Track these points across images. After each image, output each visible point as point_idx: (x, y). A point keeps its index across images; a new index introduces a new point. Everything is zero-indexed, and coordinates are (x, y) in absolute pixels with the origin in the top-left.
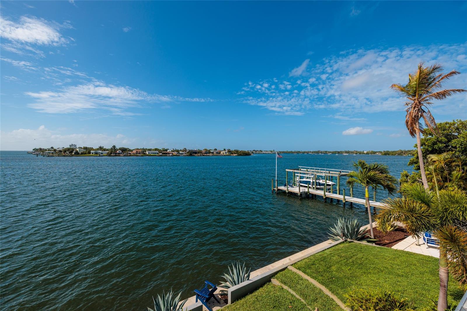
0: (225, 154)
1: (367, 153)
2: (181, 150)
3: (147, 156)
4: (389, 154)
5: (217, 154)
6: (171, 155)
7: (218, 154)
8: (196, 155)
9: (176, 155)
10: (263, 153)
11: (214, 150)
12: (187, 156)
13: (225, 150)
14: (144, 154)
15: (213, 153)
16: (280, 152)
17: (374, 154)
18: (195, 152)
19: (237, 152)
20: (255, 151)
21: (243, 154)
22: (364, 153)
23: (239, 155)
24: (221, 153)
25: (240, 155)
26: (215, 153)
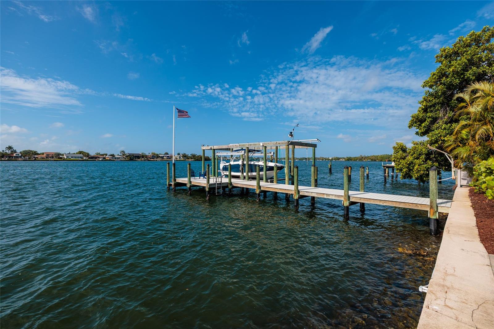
0: (178, 159)
2: (116, 154)
3: (64, 160)
5: (167, 158)
6: (101, 159)
8: (139, 160)
9: (110, 160)
11: (165, 154)
12: (126, 160)
13: (178, 154)
14: (59, 158)
15: (162, 157)
18: (138, 157)
19: (194, 157)
25: (197, 160)
26: (165, 157)
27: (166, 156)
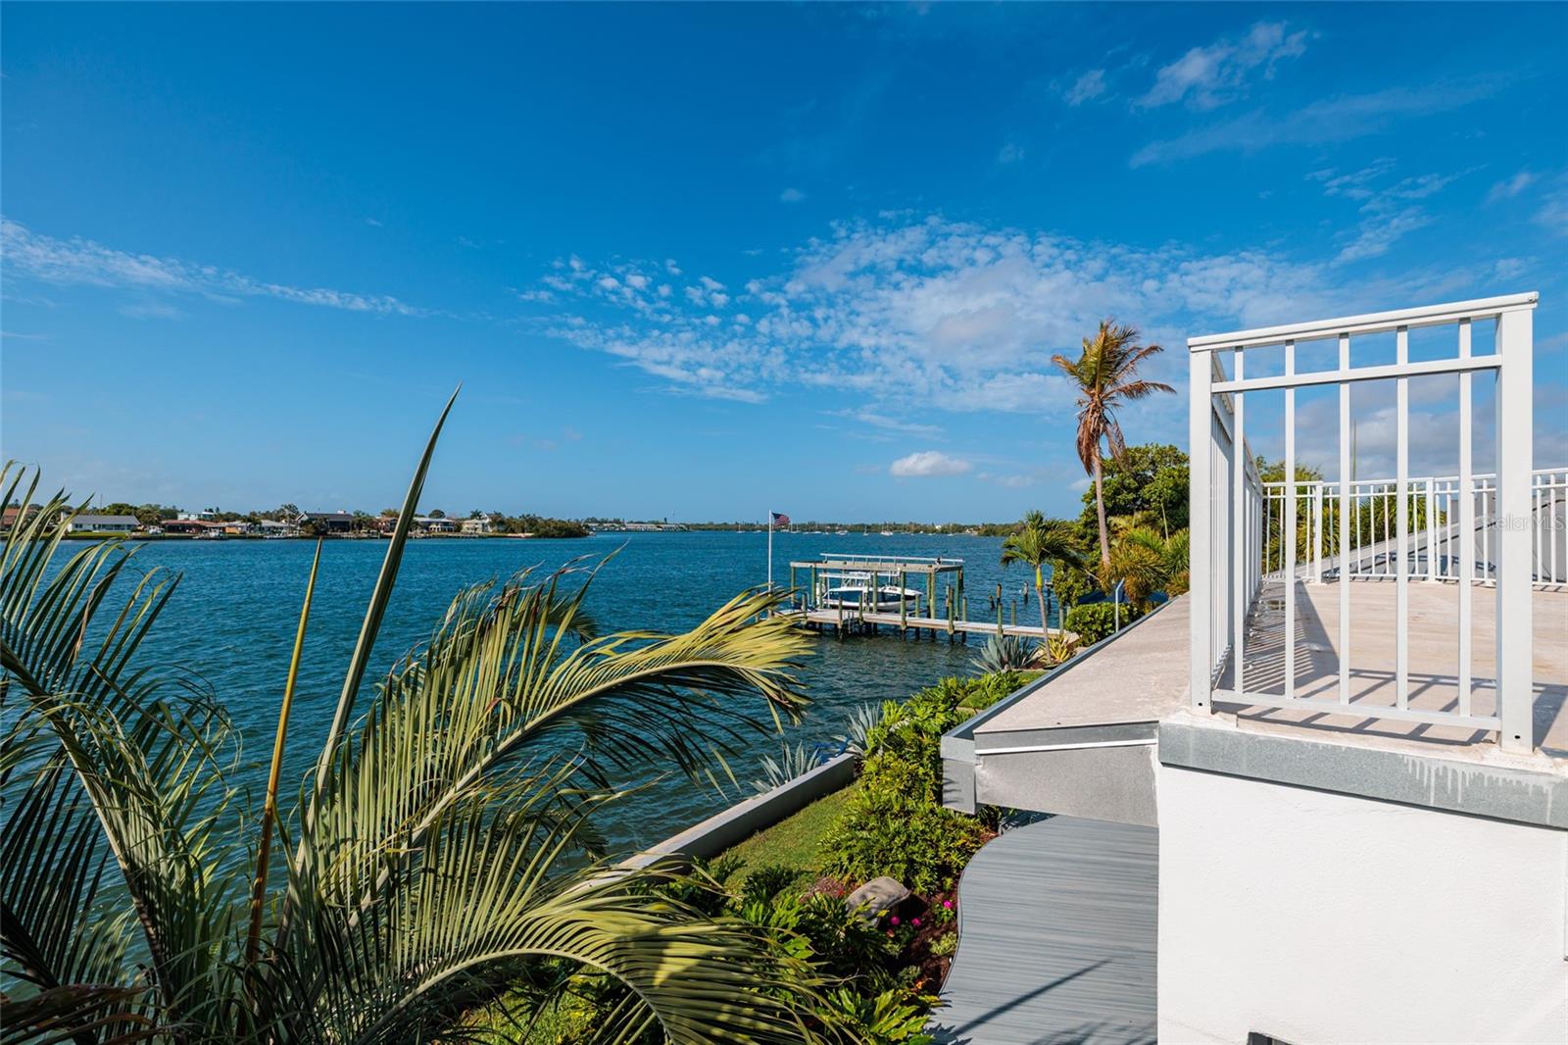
0: (480, 532)
1: (944, 531)
2: (268, 516)
4: (994, 534)
5: (444, 530)
6: (213, 534)
7: (450, 530)
8: (345, 535)
9: (242, 537)
10: (628, 530)
11: (430, 516)
12: (303, 538)
13: (476, 515)
15: (426, 526)
16: (688, 526)
17: (960, 532)
18: (343, 525)
19: (531, 524)
20: (596, 521)
21: (556, 532)
22: (935, 531)
23: (540, 537)
24: (465, 527)
25: (546, 535)
26: (433, 526)
27: (437, 524)
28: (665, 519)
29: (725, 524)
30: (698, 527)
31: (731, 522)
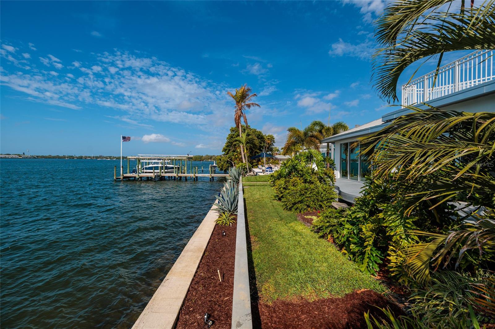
28: (24, 153)
29: (58, 156)
30: (43, 157)
31: (61, 155)
